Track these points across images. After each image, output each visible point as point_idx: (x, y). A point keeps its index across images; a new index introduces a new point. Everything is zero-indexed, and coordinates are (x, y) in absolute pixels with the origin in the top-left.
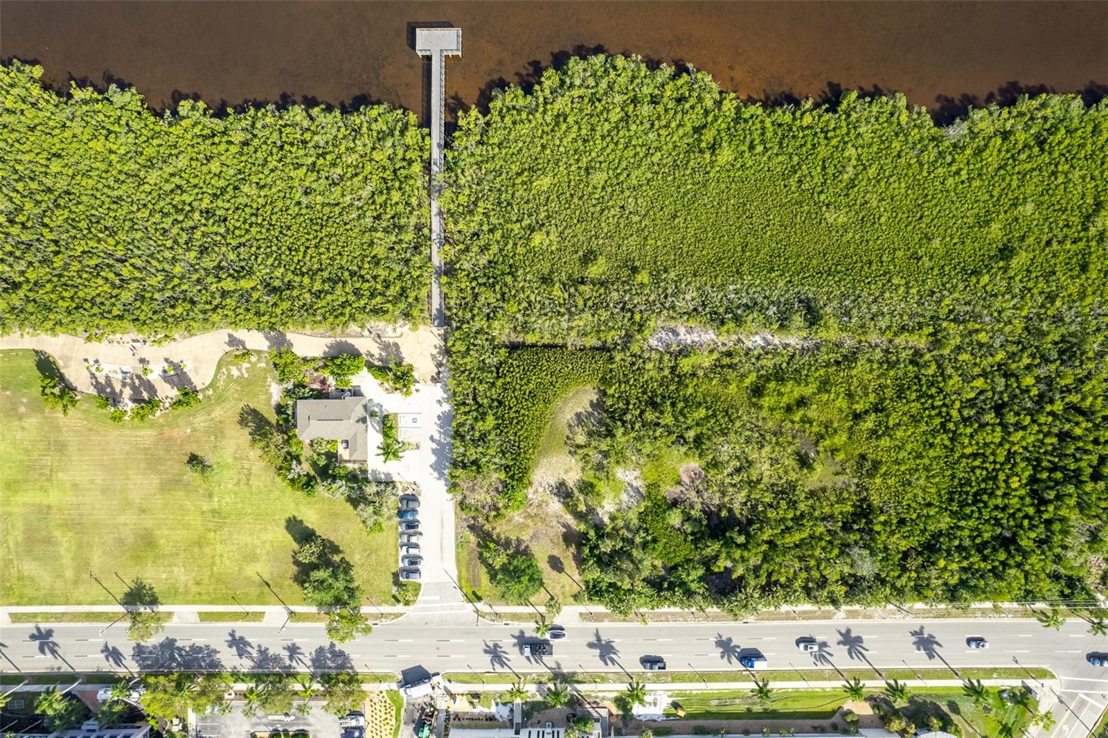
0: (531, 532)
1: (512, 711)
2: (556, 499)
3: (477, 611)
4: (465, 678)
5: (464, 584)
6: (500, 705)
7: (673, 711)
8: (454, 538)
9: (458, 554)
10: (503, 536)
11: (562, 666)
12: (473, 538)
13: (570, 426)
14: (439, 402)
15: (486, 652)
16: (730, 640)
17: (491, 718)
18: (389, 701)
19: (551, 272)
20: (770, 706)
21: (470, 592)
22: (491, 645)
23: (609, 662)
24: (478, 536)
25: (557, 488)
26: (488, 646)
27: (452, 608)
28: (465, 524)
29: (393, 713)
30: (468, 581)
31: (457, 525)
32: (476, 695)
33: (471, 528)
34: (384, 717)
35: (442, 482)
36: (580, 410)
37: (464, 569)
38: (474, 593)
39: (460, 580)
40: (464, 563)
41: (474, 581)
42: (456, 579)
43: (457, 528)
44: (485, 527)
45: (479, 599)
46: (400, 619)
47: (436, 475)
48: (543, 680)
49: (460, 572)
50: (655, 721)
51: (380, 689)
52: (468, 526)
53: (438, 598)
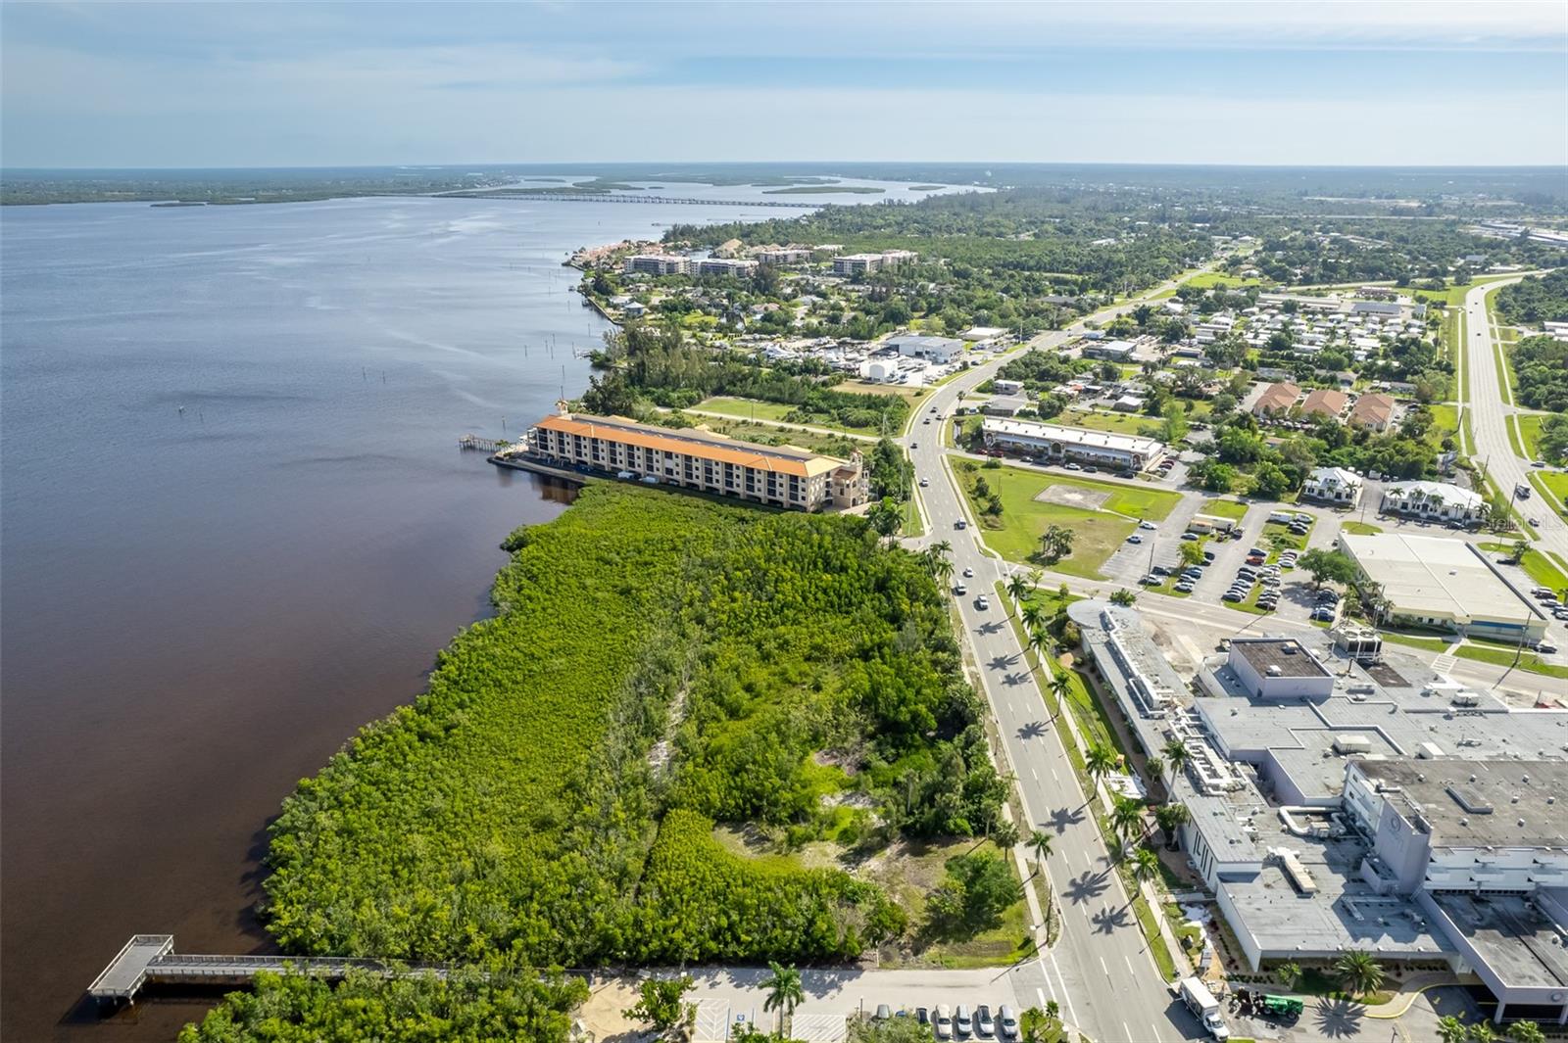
0: (914, 888)
1: (1191, 904)
2: (863, 864)
3: (1049, 943)
4: (1161, 955)
5: (1010, 960)
6: (1188, 917)
7: (1124, 767)
8: (936, 972)
9: (961, 967)
10: (925, 914)
12: (933, 951)
13: (762, 851)
14: (712, 986)
15: (1109, 931)
17: (1213, 926)
21: (1021, 953)
22: (1096, 927)
23: (1079, 816)
24: (929, 944)
25: (849, 863)
26: (1100, 930)
27: (1052, 973)
28: (912, 958)
30: (1004, 955)
31: (915, 968)
32: (1185, 944)
33: (917, 952)
35: (846, 984)
36: (741, 842)
37: (985, 960)
38: (1021, 948)
39: (1004, 965)
40: (975, 959)
41: (1003, 949)
42: (1002, 970)
43: (920, 968)
44: (914, 934)
45: (1028, 941)
47: (833, 992)
49: (991, 965)
50: (1142, 782)
52: (915, 954)
53: (1040, 991)
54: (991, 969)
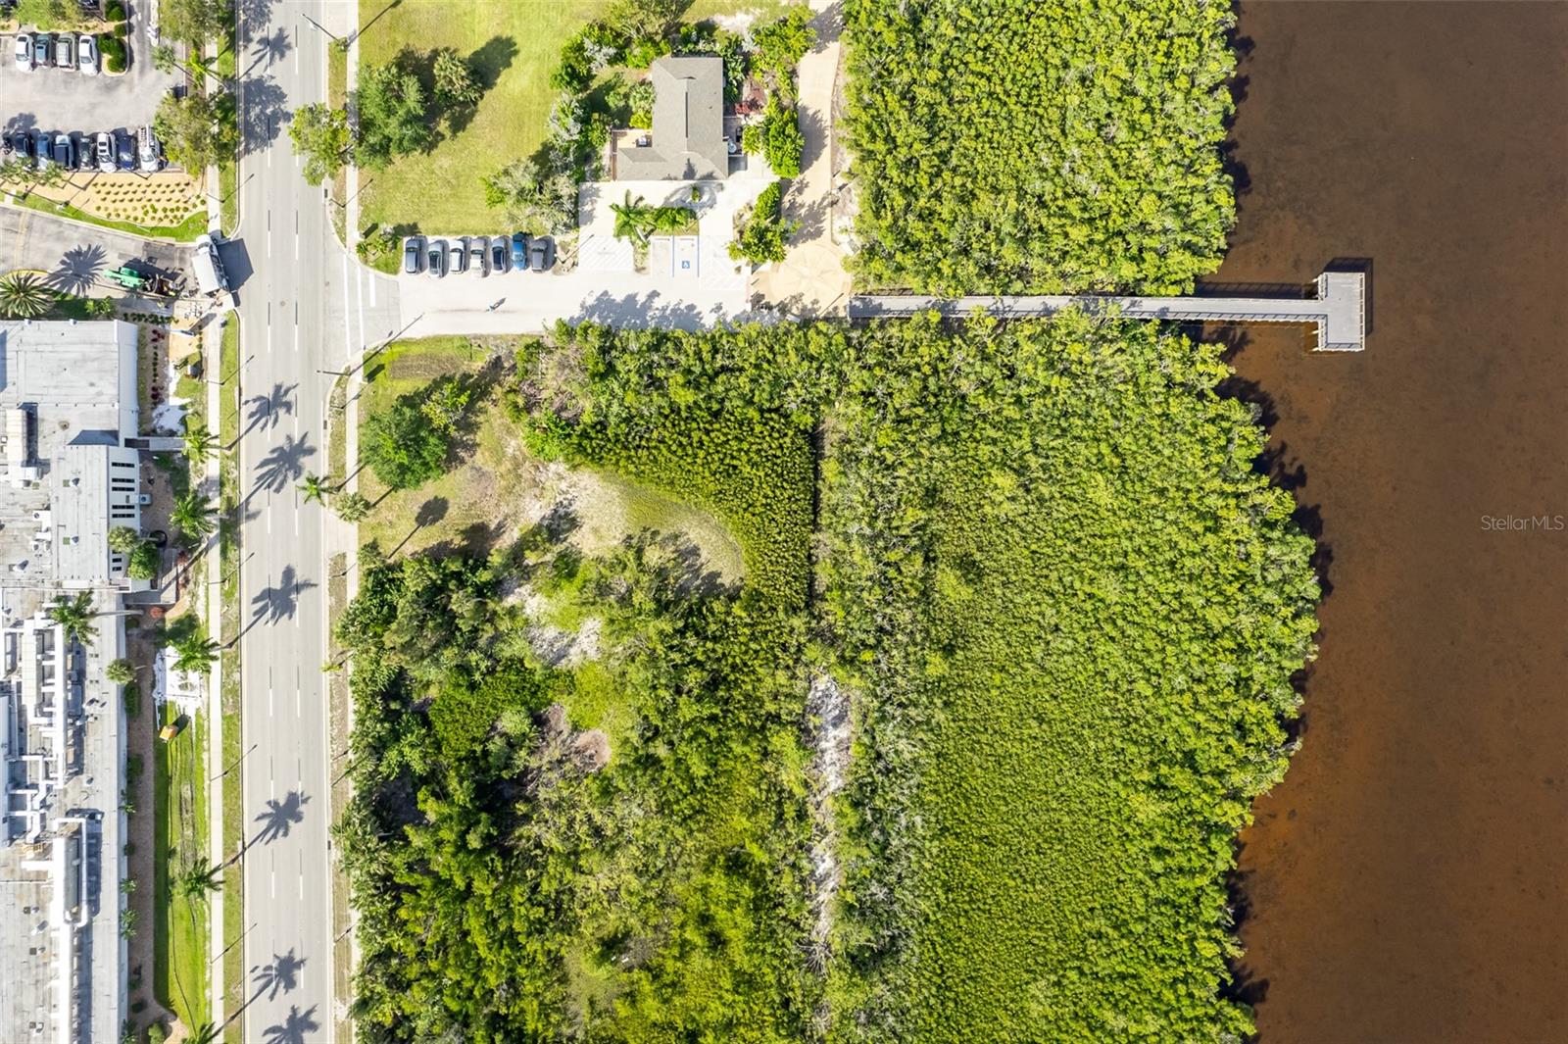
0: (489, 468)
1: (172, 433)
2: (548, 512)
3: (349, 373)
4: (230, 352)
5: (396, 349)
6: (181, 413)
7: (171, 718)
8: (479, 332)
9: (450, 339)
10: (481, 418)
11: (252, 522)
12: (478, 365)
13: (677, 537)
14: (719, 308)
15: (278, 388)
16: (298, 818)
17: (157, 396)
18: (187, 215)
19: (945, 505)
20: (178, 892)
21: (382, 360)
22: (290, 397)
23: (260, 604)
24: (482, 375)
25: (567, 514)
26: (287, 392)
27: (355, 328)
28: (503, 353)
29: (166, 223)
30: (403, 357)
31: (501, 337)
32: (199, 371)
33: (497, 363)
34: (159, 206)
35: (577, 313)
36: (704, 554)
37: (423, 350)
38: (381, 367)
39: (404, 342)
40: (434, 350)
41: (403, 368)
42: (406, 335)
43: (495, 338)
44: (497, 387)
45: (371, 377)
46: (336, 236)
47: (591, 301)
48: (227, 490)
49: (417, 342)
50: (153, 686)
51: (209, 201)
52: (499, 358)
53: (373, 304)
54: (419, 337)
